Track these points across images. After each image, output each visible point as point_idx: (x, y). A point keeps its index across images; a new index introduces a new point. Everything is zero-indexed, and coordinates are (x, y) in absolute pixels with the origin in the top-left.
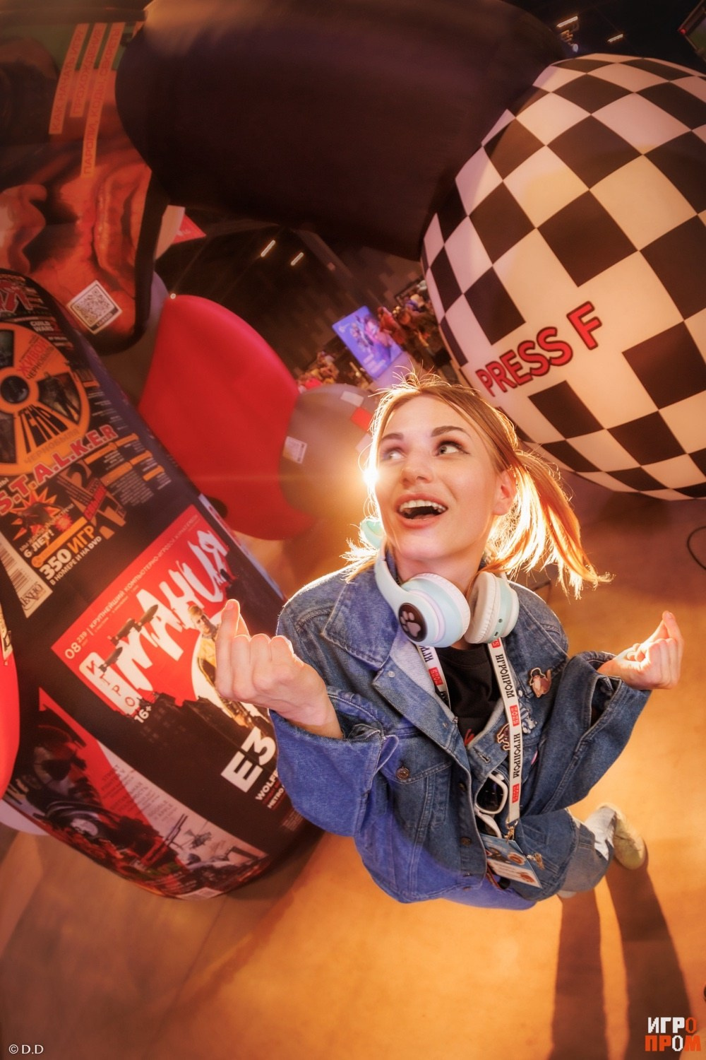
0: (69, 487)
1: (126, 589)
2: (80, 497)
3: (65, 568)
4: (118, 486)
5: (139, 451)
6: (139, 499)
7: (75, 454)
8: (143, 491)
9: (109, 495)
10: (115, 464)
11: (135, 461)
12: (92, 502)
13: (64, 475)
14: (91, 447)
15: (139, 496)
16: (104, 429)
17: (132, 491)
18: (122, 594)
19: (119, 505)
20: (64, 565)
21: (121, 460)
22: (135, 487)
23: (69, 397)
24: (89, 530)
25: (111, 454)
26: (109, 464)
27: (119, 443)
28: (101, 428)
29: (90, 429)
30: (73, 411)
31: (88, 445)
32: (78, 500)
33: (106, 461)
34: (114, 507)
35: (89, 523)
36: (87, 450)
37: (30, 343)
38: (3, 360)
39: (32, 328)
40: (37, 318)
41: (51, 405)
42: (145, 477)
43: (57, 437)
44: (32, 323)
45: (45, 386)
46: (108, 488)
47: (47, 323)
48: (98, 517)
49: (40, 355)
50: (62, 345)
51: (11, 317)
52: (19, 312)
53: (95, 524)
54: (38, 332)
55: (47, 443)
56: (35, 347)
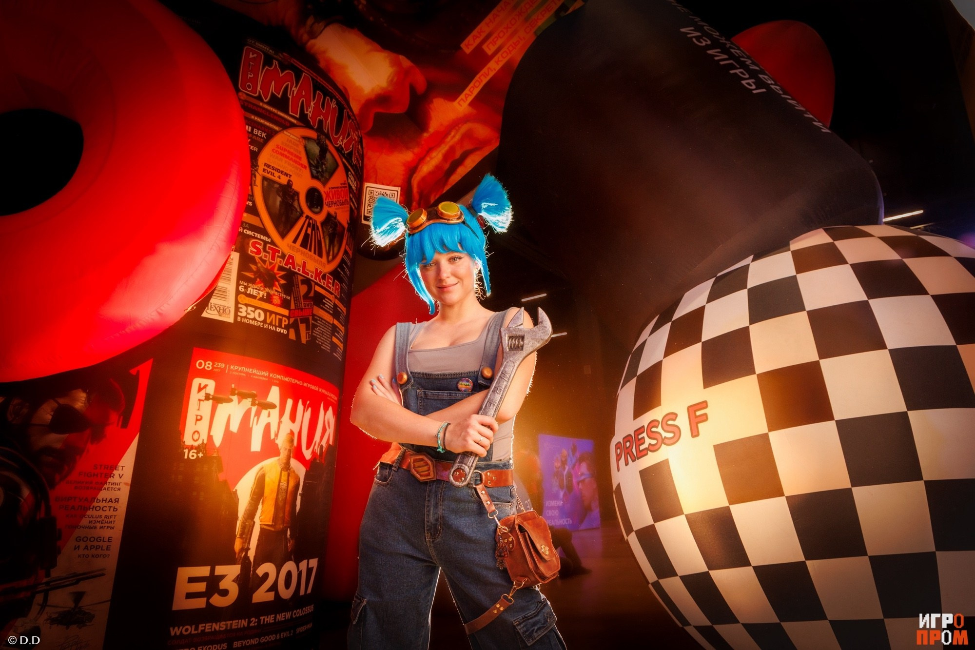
0: (297, 287)
1: (271, 375)
2: (297, 299)
3: (254, 321)
4: (318, 322)
5: (341, 320)
6: (322, 342)
7: (314, 276)
8: (326, 342)
9: (311, 318)
10: (326, 308)
11: (336, 322)
12: (300, 310)
13: (300, 278)
14: (324, 283)
15: (323, 342)
16: (337, 284)
17: (323, 334)
18: (267, 374)
19: (310, 331)
20: (254, 319)
21: (331, 312)
22: (325, 334)
23: (336, 242)
24: (285, 321)
25: (329, 301)
26: (324, 304)
27: (337, 302)
28: (336, 281)
29: (330, 273)
30: (331, 253)
31: (323, 281)
32: (294, 300)
33: (324, 301)
34: (307, 328)
35: (288, 318)
36: (320, 281)
37: (341, 184)
38: (322, 176)
39: (347, 176)
40: (353, 173)
41: (325, 234)
42: (333, 337)
43: (314, 255)
44: (349, 173)
45: (330, 220)
46: (313, 315)
47: (355, 183)
48: (296, 321)
49: (341, 199)
50: (353, 208)
51: (343, 155)
52: (349, 157)
53: (291, 323)
54: (349, 183)
55: (307, 251)
56: (341, 190)
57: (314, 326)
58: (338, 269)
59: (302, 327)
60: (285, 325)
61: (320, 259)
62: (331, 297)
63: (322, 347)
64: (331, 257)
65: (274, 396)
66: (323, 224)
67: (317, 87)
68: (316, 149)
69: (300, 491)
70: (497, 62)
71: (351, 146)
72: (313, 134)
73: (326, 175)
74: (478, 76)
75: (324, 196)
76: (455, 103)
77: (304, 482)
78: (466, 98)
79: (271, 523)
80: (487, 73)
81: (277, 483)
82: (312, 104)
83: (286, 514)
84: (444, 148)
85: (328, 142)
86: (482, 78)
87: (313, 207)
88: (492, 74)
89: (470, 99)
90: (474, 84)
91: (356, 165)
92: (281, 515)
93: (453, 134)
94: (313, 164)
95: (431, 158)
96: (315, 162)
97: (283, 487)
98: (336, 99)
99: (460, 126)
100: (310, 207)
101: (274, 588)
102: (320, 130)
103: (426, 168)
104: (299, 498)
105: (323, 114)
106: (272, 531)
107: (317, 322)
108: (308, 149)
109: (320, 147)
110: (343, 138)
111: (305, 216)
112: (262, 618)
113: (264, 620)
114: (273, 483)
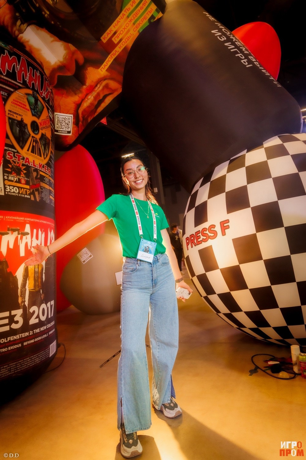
0: (32, 174)
1: (25, 219)
3: (14, 194)
5: (52, 187)
7: (39, 167)
8: (48, 199)
12: (34, 185)
13: (33, 169)
15: (46, 199)
16: (49, 169)
18: (23, 219)
19: (40, 195)
20: (14, 192)
21: (48, 184)
23: (47, 148)
24: (28, 191)
25: (47, 179)
26: (45, 180)
27: (50, 178)
29: (46, 164)
30: (45, 154)
31: (43, 169)
32: (31, 180)
35: (30, 189)
37: (46, 117)
38: (37, 114)
39: (49, 112)
40: (51, 110)
41: (42, 144)
42: (50, 196)
43: (37, 156)
44: (49, 110)
45: (43, 136)
46: (41, 187)
47: (52, 115)
48: (33, 191)
49: (47, 125)
50: (52, 128)
51: (46, 101)
52: (48, 102)
53: (31, 192)
54: (49, 116)
55: (34, 155)
56: (47, 120)
57: (42, 192)
58: (49, 162)
59: (36, 193)
60: (28, 193)
61: (40, 157)
62: (47, 176)
63: (46, 202)
64: (45, 156)
65: (28, 228)
66: (40, 139)
67: (29, 64)
68: (32, 100)
69: (44, 271)
70: (120, 48)
71: (49, 96)
72: (30, 92)
73: (39, 113)
74: (110, 55)
75: (39, 124)
76: (99, 70)
77: (45, 267)
78: (105, 67)
79: (33, 288)
80: (115, 53)
81: (34, 269)
82: (28, 74)
83: (39, 283)
84: (94, 94)
85: (38, 95)
86: (112, 56)
87: (35, 131)
88: (117, 54)
89: (107, 67)
90: (108, 60)
91: (51, 106)
92: (37, 284)
93: (98, 86)
94: (32, 108)
95: (88, 99)
96: (33, 107)
97: (36, 271)
98: (39, 71)
99: (102, 82)
100: (33, 132)
101: (38, 317)
102: (33, 89)
103: (85, 105)
104: (44, 275)
105: (34, 80)
106: (34, 292)
107: (42, 190)
108: (29, 100)
109: (34, 98)
110: (45, 92)
111: (31, 136)
112: (34, 331)
113: (35, 331)
114: (32, 269)
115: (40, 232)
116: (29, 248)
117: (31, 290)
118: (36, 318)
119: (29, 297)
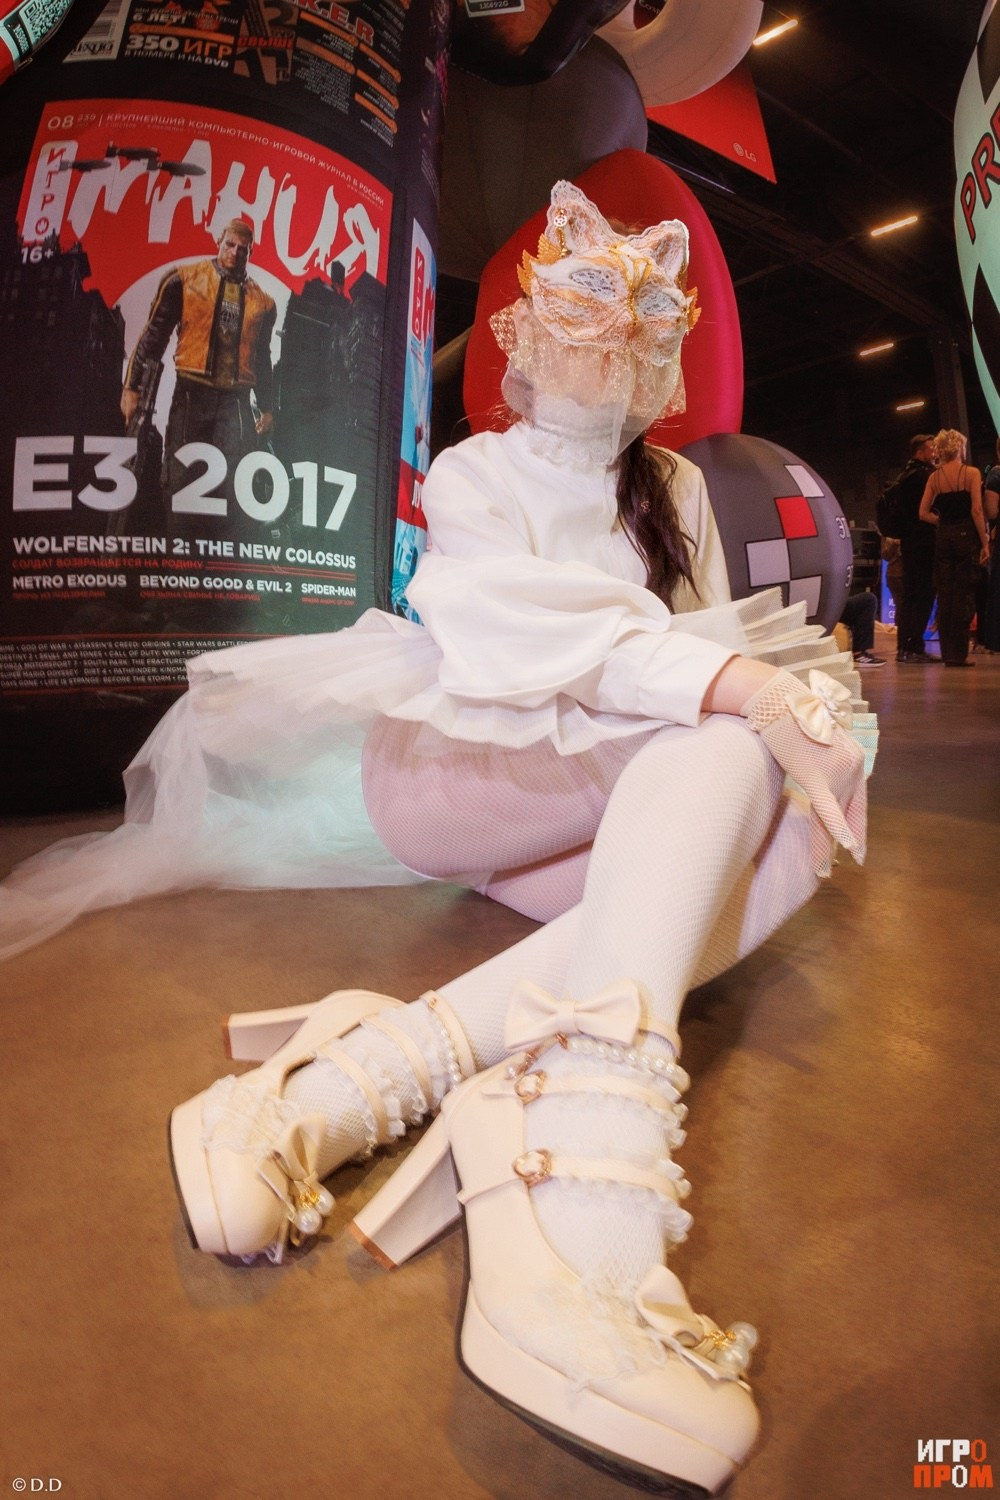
1: (192, 124)
4: (311, 61)
5: (383, 82)
6: (321, 91)
8: (338, 97)
9: (290, 53)
10: (336, 50)
11: (365, 77)
15: (325, 92)
16: (363, 25)
17: (324, 80)
18: (181, 122)
19: (289, 70)
21: (349, 58)
22: (332, 84)
26: (327, 41)
27: (367, 50)
33: (326, 36)
34: (281, 64)
35: (233, 46)
42: (358, 97)
46: (298, 50)
53: (239, 52)
57: (300, 65)
59: (268, 62)
60: (225, 56)
63: (324, 100)
65: (200, 153)
69: (279, 327)
79: (203, 371)
81: (215, 301)
83: (242, 362)
92: (230, 361)
97: (229, 310)
101: (224, 491)
106: (207, 386)
107: (304, 60)
112: (201, 543)
113: (206, 548)
114: (204, 299)
115: (266, 181)
116: (197, 219)
117: (189, 376)
118: (214, 494)
119: (175, 398)
